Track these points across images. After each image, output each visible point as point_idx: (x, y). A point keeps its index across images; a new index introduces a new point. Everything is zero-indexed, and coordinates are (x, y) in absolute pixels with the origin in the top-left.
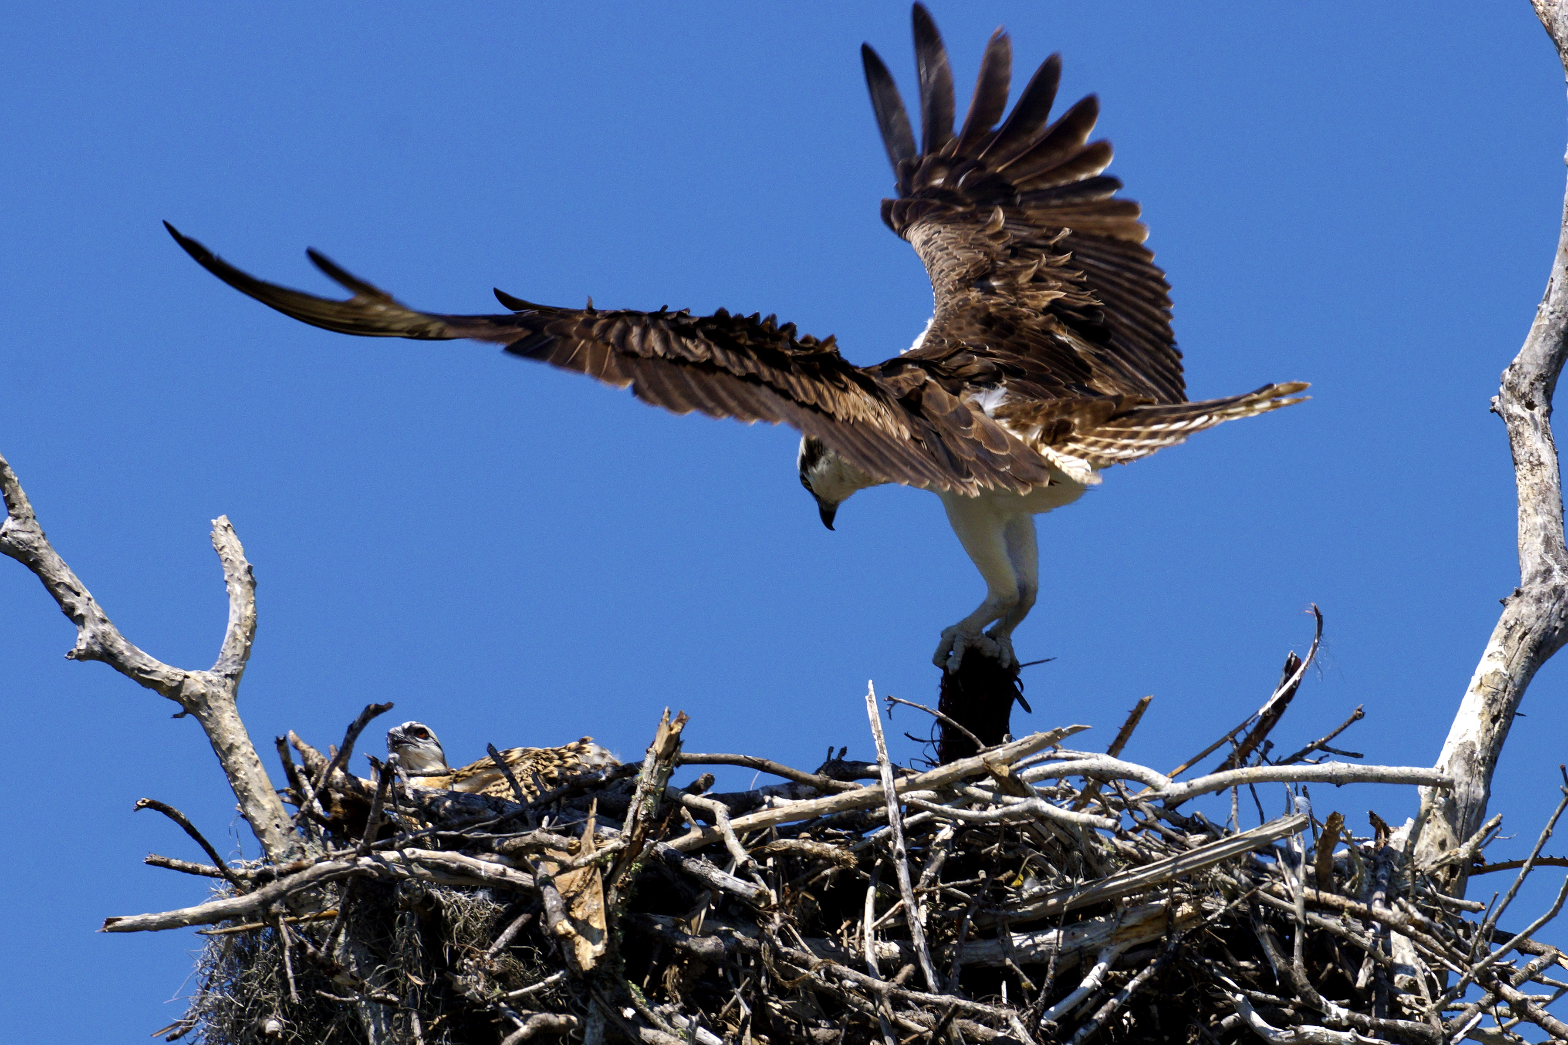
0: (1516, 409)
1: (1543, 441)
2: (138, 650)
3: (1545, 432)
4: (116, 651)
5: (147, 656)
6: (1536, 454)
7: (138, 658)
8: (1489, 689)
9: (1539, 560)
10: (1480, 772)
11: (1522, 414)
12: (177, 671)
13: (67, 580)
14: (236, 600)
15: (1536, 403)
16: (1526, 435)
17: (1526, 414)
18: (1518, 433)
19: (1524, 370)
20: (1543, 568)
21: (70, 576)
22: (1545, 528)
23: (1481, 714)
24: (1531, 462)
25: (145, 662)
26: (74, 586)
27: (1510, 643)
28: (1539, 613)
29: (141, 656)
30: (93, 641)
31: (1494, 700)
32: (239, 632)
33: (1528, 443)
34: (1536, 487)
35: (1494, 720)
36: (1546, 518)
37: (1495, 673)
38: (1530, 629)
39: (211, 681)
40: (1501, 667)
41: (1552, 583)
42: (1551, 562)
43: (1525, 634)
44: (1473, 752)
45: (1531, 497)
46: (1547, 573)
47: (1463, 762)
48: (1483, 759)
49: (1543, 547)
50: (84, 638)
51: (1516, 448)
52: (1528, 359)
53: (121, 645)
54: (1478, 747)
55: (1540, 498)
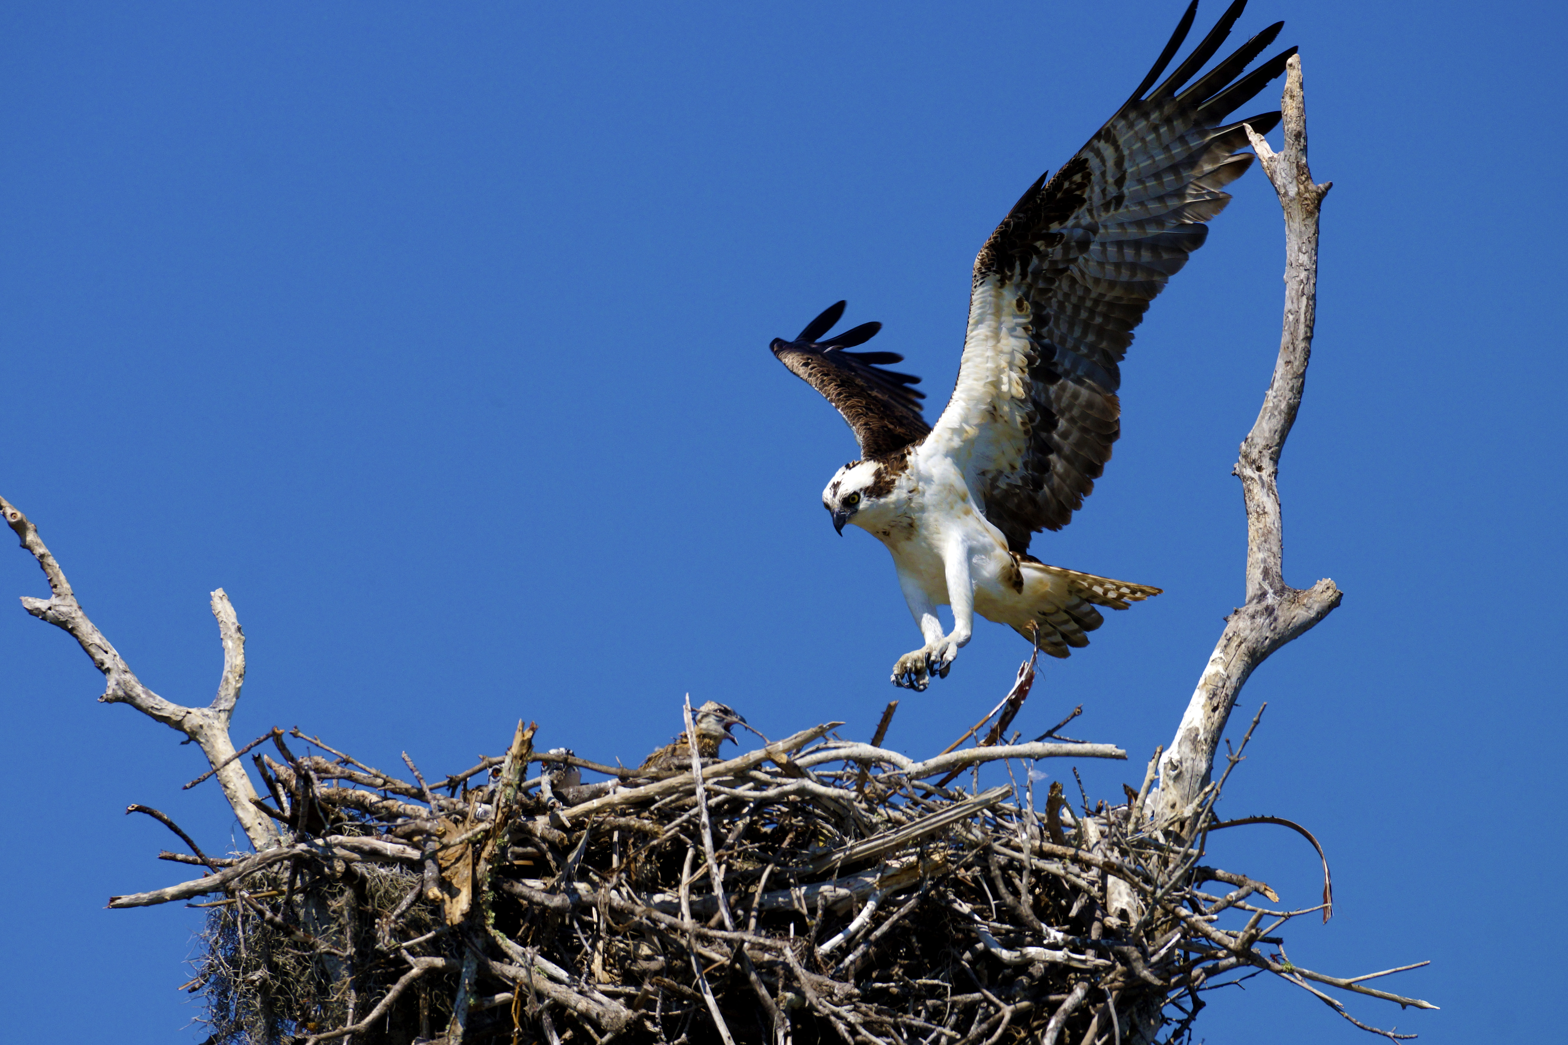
0: (1248, 472)
1: (1268, 496)
2: (152, 693)
3: (1270, 488)
4: (134, 695)
5: (159, 697)
6: (1262, 506)
7: (151, 699)
8: (1211, 687)
9: (1258, 586)
10: (1202, 750)
11: (1253, 475)
12: (182, 708)
13: (98, 642)
14: (228, 653)
15: (1264, 466)
16: (1255, 491)
17: (1256, 475)
18: (1249, 491)
19: (1255, 441)
20: (1259, 592)
21: (100, 639)
22: (1264, 561)
23: (1204, 706)
24: (1257, 512)
25: (157, 702)
26: (103, 646)
27: (1228, 650)
28: (1252, 626)
29: (154, 698)
30: (116, 687)
31: (1214, 695)
32: (230, 676)
33: (1256, 498)
34: (1260, 531)
35: (1215, 709)
36: (1266, 554)
37: (1216, 674)
38: (1245, 639)
39: (207, 715)
40: (1220, 669)
41: (1264, 604)
42: (1266, 586)
43: (1241, 643)
44: (1197, 735)
45: (1256, 538)
46: (1264, 595)
47: (1189, 743)
48: (1206, 740)
49: (1261, 577)
50: (111, 687)
51: (1248, 502)
52: (1257, 433)
53: (138, 690)
54: (1201, 731)
55: (1263, 539)
